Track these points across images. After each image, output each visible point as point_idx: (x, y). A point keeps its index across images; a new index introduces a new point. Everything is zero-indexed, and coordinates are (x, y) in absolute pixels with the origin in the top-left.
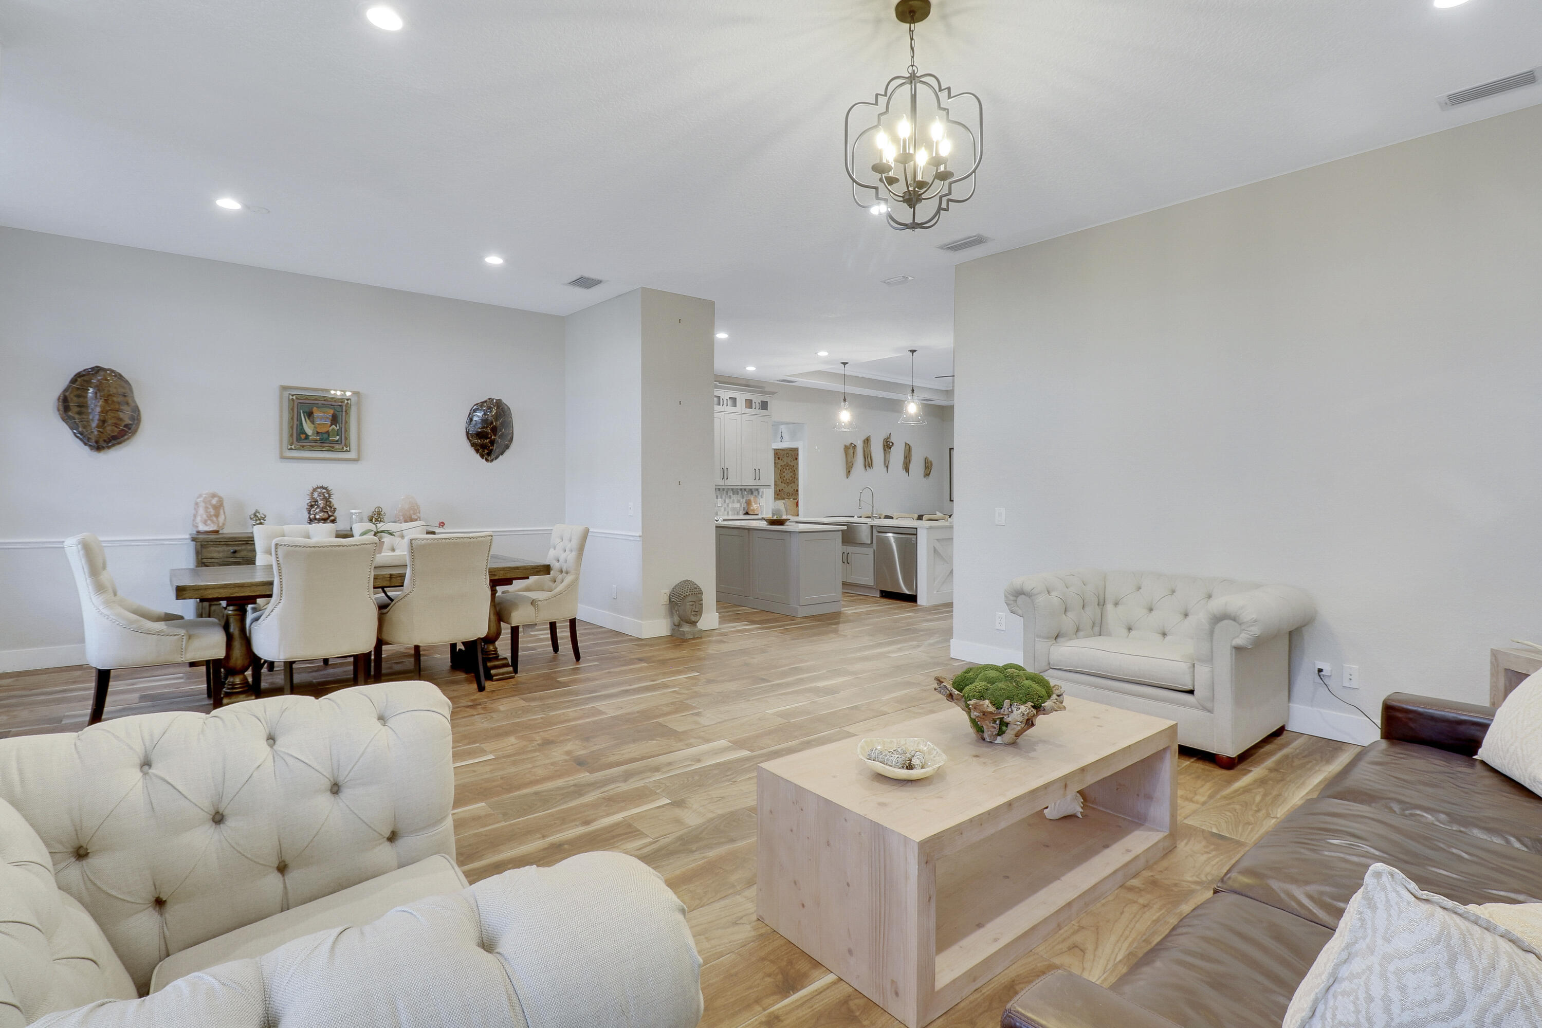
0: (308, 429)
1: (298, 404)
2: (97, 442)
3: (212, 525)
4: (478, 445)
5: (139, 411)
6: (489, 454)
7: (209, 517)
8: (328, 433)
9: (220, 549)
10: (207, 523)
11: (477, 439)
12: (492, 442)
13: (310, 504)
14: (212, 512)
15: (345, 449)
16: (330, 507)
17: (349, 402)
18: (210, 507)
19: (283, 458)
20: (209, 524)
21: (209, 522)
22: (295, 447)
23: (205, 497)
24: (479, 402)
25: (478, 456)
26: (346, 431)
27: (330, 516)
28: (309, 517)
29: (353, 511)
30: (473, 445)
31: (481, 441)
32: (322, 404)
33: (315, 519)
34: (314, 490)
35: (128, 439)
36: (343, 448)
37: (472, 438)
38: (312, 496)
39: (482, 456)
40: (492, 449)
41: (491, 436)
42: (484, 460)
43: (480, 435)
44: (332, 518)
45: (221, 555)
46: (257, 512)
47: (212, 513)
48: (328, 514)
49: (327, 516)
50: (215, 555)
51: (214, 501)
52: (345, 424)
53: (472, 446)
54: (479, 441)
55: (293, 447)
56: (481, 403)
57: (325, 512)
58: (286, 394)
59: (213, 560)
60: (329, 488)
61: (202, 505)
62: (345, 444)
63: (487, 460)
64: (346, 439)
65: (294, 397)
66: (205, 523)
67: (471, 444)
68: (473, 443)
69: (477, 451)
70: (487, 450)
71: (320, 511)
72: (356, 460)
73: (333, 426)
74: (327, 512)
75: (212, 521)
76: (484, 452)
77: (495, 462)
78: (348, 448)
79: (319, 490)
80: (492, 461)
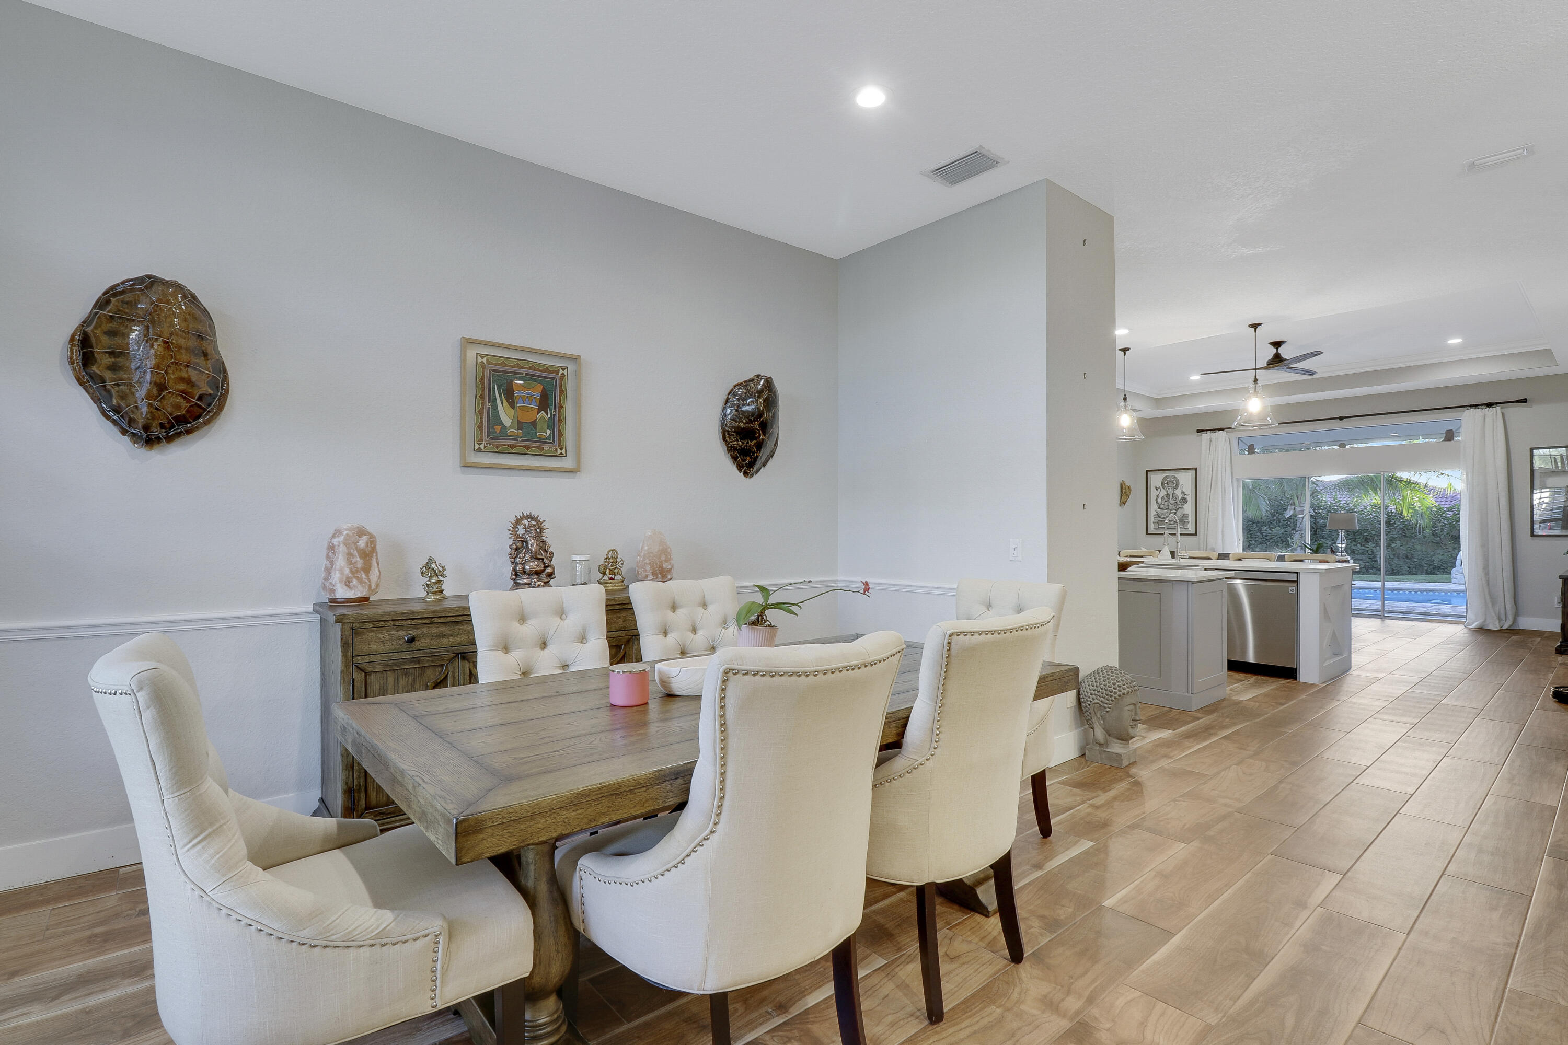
0: (506, 416)
1: (490, 373)
2: (146, 428)
3: (360, 587)
4: (737, 450)
5: (225, 371)
6: (751, 465)
7: (354, 572)
8: (534, 424)
9: (386, 635)
10: (351, 584)
11: (737, 440)
12: (759, 446)
13: (514, 546)
14: (359, 562)
15: (559, 451)
16: (546, 551)
17: (565, 372)
18: (355, 553)
19: (467, 466)
20: (354, 586)
21: (355, 582)
22: (485, 447)
23: (347, 535)
24: (741, 381)
25: (734, 468)
26: (560, 421)
27: (546, 567)
28: (514, 570)
29: (578, 558)
30: (730, 449)
31: (743, 443)
32: (526, 374)
33: (525, 572)
34: (518, 521)
35: (206, 423)
36: (556, 450)
37: (730, 438)
38: (516, 532)
39: (740, 468)
40: (757, 457)
41: (760, 436)
42: (742, 474)
43: (744, 433)
44: (549, 570)
45: (387, 647)
46: (431, 561)
47: (359, 566)
48: (544, 563)
49: (542, 566)
50: (377, 647)
51: (362, 543)
52: (560, 410)
53: (729, 451)
54: (740, 443)
55: (482, 446)
56: (745, 382)
57: (539, 559)
58: (471, 354)
59: (373, 658)
60: (541, 518)
61: (342, 549)
62: (560, 443)
63: (746, 474)
64: (561, 435)
65: (485, 360)
66: (348, 584)
67: (728, 447)
68: (731, 447)
69: (735, 458)
70: (751, 458)
71: (532, 557)
72: (573, 471)
73: (542, 412)
74: (543, 559)
75: (360, 581)
76: (745, 460)
77: (755, 476)
78: (563, 452)
79: (526, 522)
80: (752, 475)
